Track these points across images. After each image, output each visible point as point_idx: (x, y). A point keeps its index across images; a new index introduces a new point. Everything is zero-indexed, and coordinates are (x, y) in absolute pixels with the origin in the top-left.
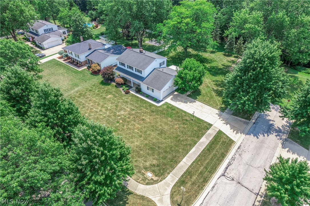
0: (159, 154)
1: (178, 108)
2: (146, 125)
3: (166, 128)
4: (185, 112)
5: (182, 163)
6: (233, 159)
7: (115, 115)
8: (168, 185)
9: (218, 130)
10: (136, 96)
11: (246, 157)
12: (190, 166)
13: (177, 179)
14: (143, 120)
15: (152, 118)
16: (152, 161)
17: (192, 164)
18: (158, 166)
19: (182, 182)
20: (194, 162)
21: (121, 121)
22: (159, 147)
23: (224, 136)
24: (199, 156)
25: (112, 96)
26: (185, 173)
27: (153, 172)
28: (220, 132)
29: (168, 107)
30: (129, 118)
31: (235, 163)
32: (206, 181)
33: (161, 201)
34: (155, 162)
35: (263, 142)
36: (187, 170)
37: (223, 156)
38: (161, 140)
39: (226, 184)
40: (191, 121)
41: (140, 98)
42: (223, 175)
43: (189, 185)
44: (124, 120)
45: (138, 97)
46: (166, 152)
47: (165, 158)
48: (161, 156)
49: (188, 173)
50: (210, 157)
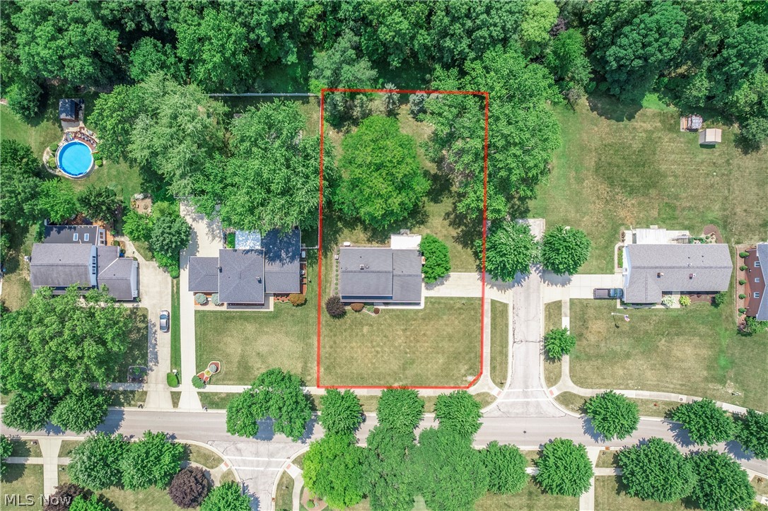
0: (464, 358)
1: (442, 298)
2: (432, 339)
3: (449, 330)
4: (452, 298)
5: (485, 355)
6: (514, 323)
7: (395, 347)
8: (487, 376)
9: (490, 301)
10: (390, 310)
11: (522, 313)
12: (491, 353)
13: (489, 368)
14: (424, 334)
15: (429, 327)
16: (464, 368)
17: (491, 350)
18: (471, 368)
19: (493, 369)
20: (491, 347)
21: (408, 350)
22: (460, 353)
23: (498, 305)
24: (491, 339)
25: (367, 327)
26: (491, 360)
27: (471, 374)
28: (493, 302)
29: (433, 303)
30: (411, 341)
31: (517, 325)
32: (507, 356)
33: (489, 388)
34: (466, 367)
35: (528, 288)
36: (491, 357)
37: (507, 325)
38: (456, 345)
39: (519, 347)
40: (464, 307)
41: (397, 310)
42: (515, 342)
43: (498, 367)
44: (409, 347)
45: (393, 310)
46: (467, 353)
47: (470, 359)
48: (467, 358)
49: (493, 359)
50: (498, 334)
